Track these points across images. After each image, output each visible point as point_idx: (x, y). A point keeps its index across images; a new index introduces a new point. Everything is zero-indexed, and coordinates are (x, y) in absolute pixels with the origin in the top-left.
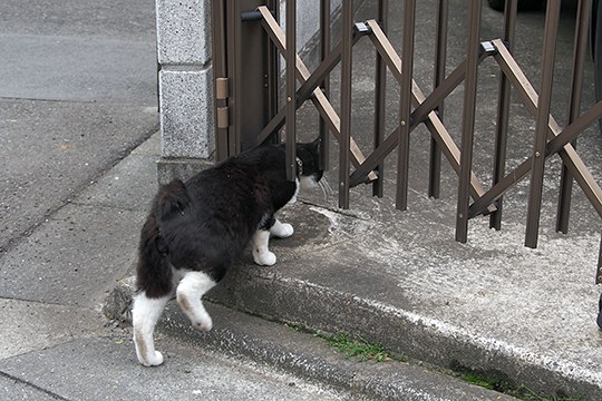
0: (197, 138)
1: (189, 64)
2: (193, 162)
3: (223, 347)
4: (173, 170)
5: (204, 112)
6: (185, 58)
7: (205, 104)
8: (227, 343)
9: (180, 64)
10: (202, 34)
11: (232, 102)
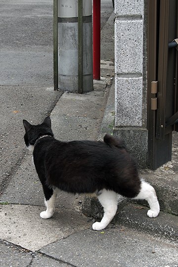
0: (136, 115)
1: (133, 74)
2: (134, 129)
3: (166, 236)
4: (122, 134)
5: (141, 100)
6: (131, 70)
7: (141, 96)
8: (169, 233)
9: (128, 74)
10: (142, 56)
11: (160, 95)
